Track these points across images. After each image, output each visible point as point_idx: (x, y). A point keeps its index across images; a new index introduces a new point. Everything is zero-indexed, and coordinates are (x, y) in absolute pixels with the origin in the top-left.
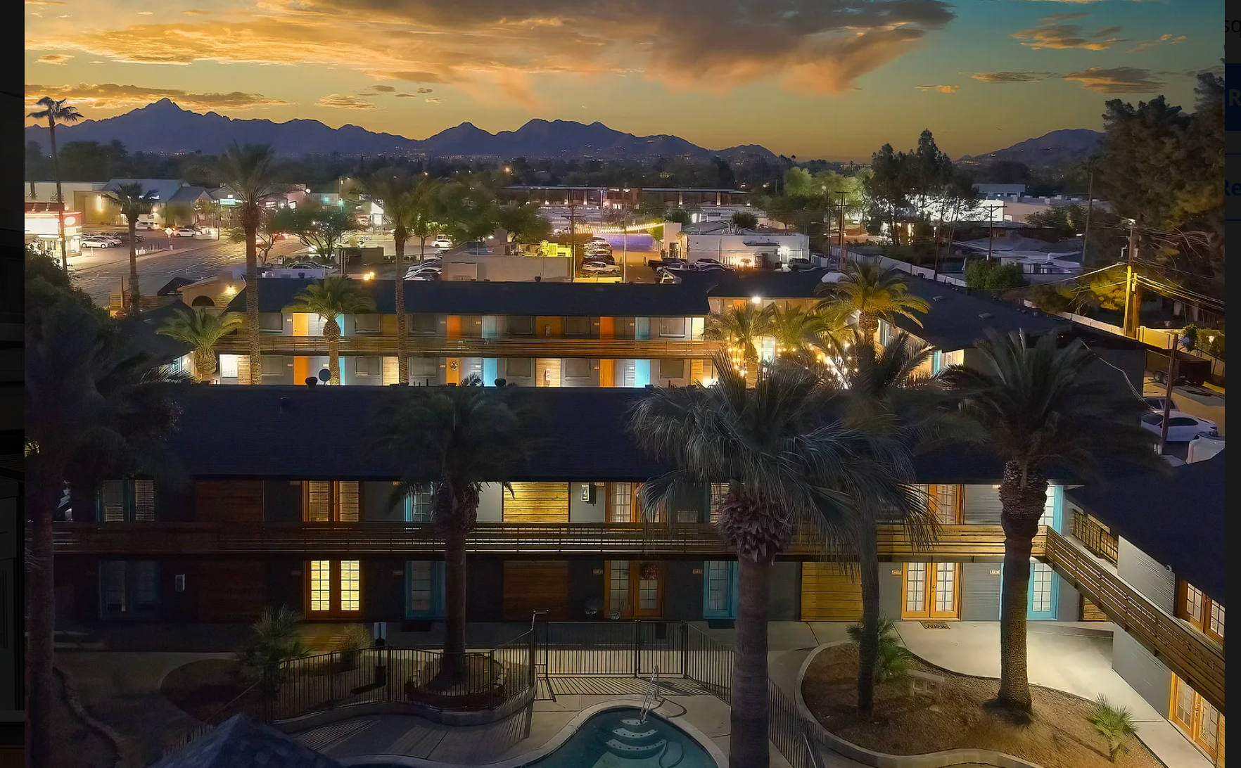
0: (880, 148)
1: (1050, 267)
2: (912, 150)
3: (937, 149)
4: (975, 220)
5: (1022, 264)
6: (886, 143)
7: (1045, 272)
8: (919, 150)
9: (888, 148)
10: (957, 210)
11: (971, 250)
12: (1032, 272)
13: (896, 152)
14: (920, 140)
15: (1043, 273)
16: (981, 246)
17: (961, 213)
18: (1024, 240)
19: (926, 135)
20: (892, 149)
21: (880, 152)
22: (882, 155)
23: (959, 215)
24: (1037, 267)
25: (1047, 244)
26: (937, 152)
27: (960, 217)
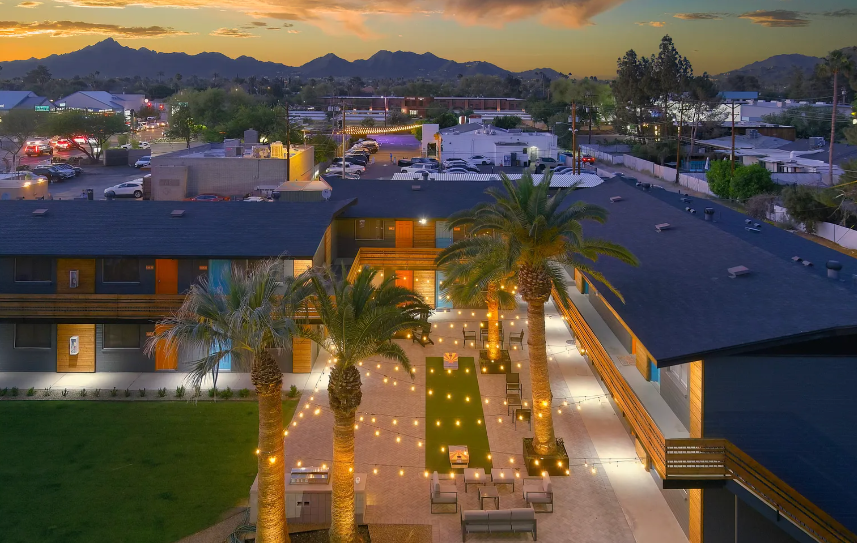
0: (625, 54)
1: (794, 165)
2: (653, 55)
3: (677, 53)
4: (716, 119)
5: (765, 163)
6: (630, 50)
7: (790, 171)
8: (660, 54)
9: (632, 54)
10: (698, 112)
11: (713, 148)
12: (776, 171)
13: (639, 57)
14: (661, 45)
15: (788, 172)
16: (723, 145)
17: (702, 113)
18: (764, 139)
19: (667, 40)
20: (635, 55)
21: (625, 58)
22: (626, 60)
23: (700, 115)
24: (780, 165)
25: (787, 142)
26: (677, 56)
27: (702, 117)
